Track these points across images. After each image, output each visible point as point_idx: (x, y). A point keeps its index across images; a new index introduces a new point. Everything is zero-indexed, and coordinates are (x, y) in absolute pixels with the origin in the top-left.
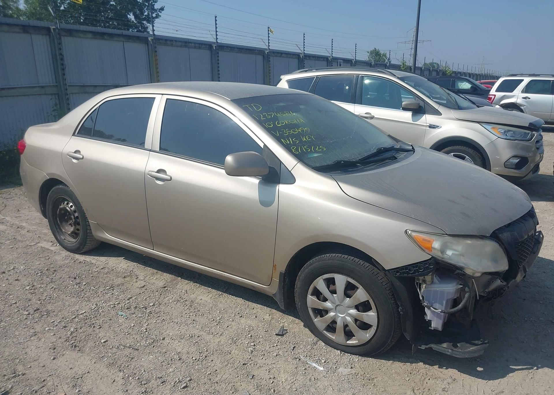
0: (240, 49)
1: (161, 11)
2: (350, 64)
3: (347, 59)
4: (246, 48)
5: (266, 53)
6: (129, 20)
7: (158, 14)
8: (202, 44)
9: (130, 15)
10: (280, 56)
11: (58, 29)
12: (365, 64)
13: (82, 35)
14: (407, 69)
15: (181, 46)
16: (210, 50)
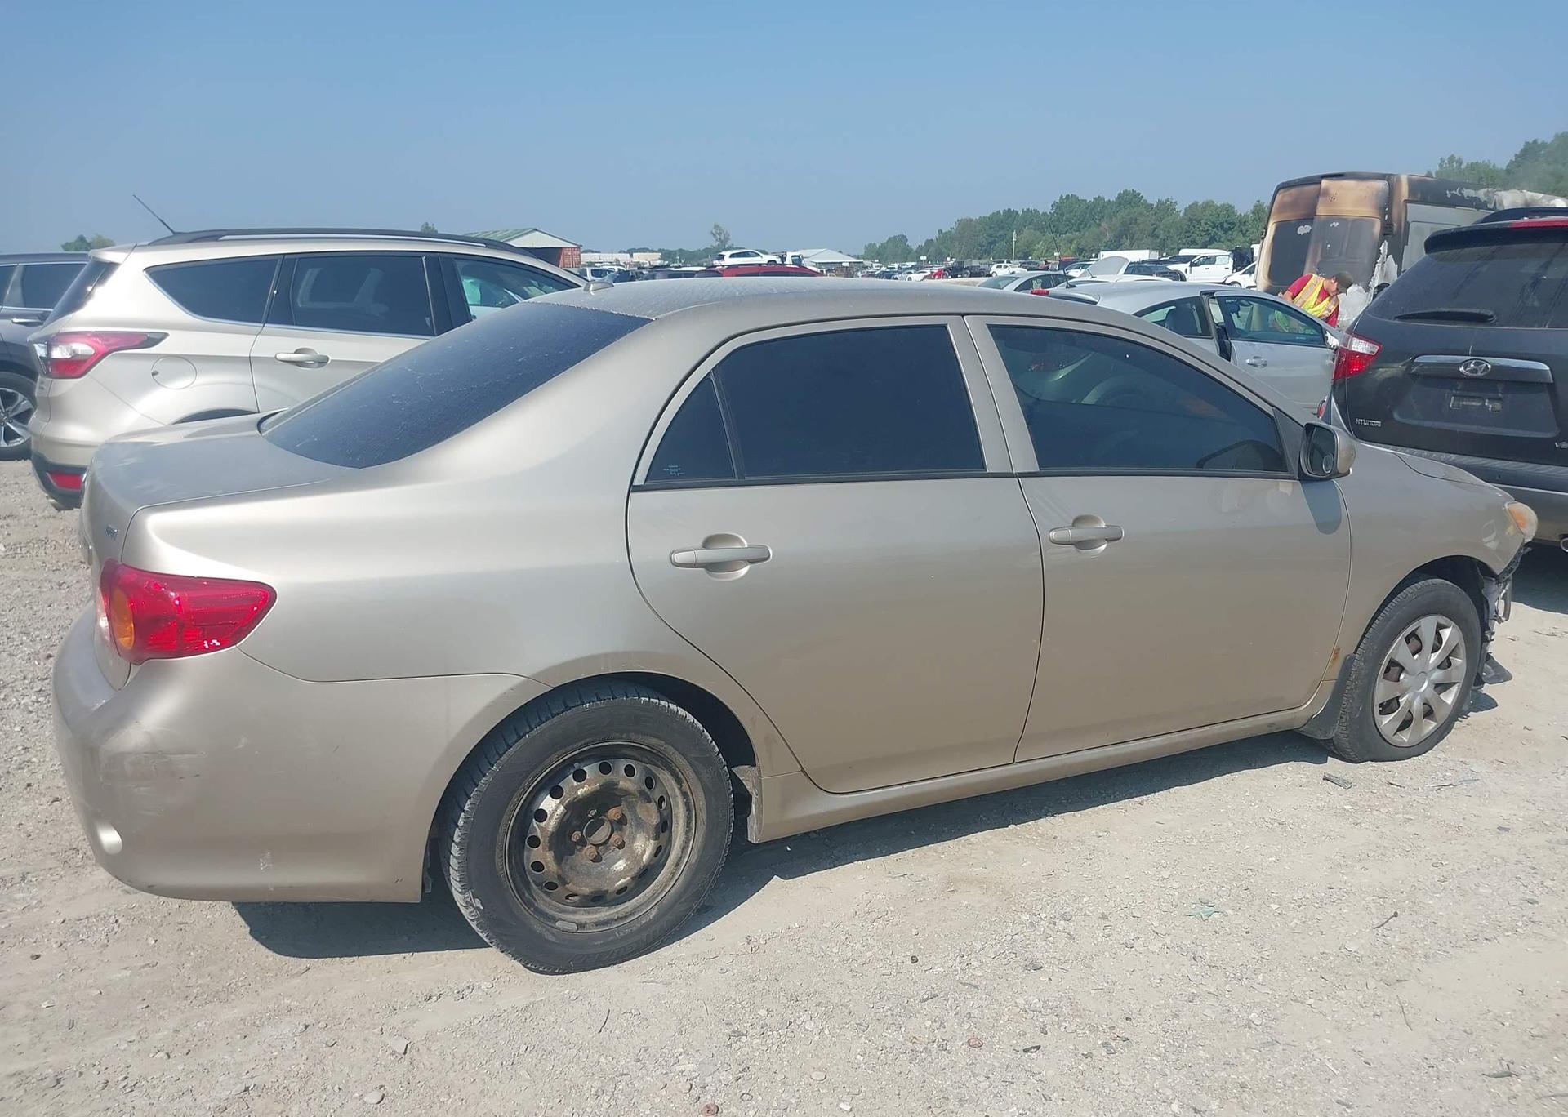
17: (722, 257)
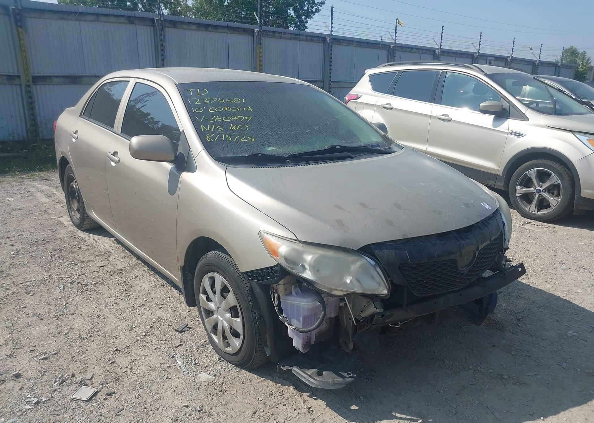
0: (359, 42)
1: (321, 5)
2: (504, 63)
3: (500, 56)
4: (367, 41)
5: (392, 48)
6: (288, 15)
7: (318, 8)
8: (315, 37)
9: (290, 10)
10: (410, 52)
11: (161, 20)
12: (526, 63)
13: (185, 26)
14: (587, 71)
15: (290, 39)
16: (324, 43)
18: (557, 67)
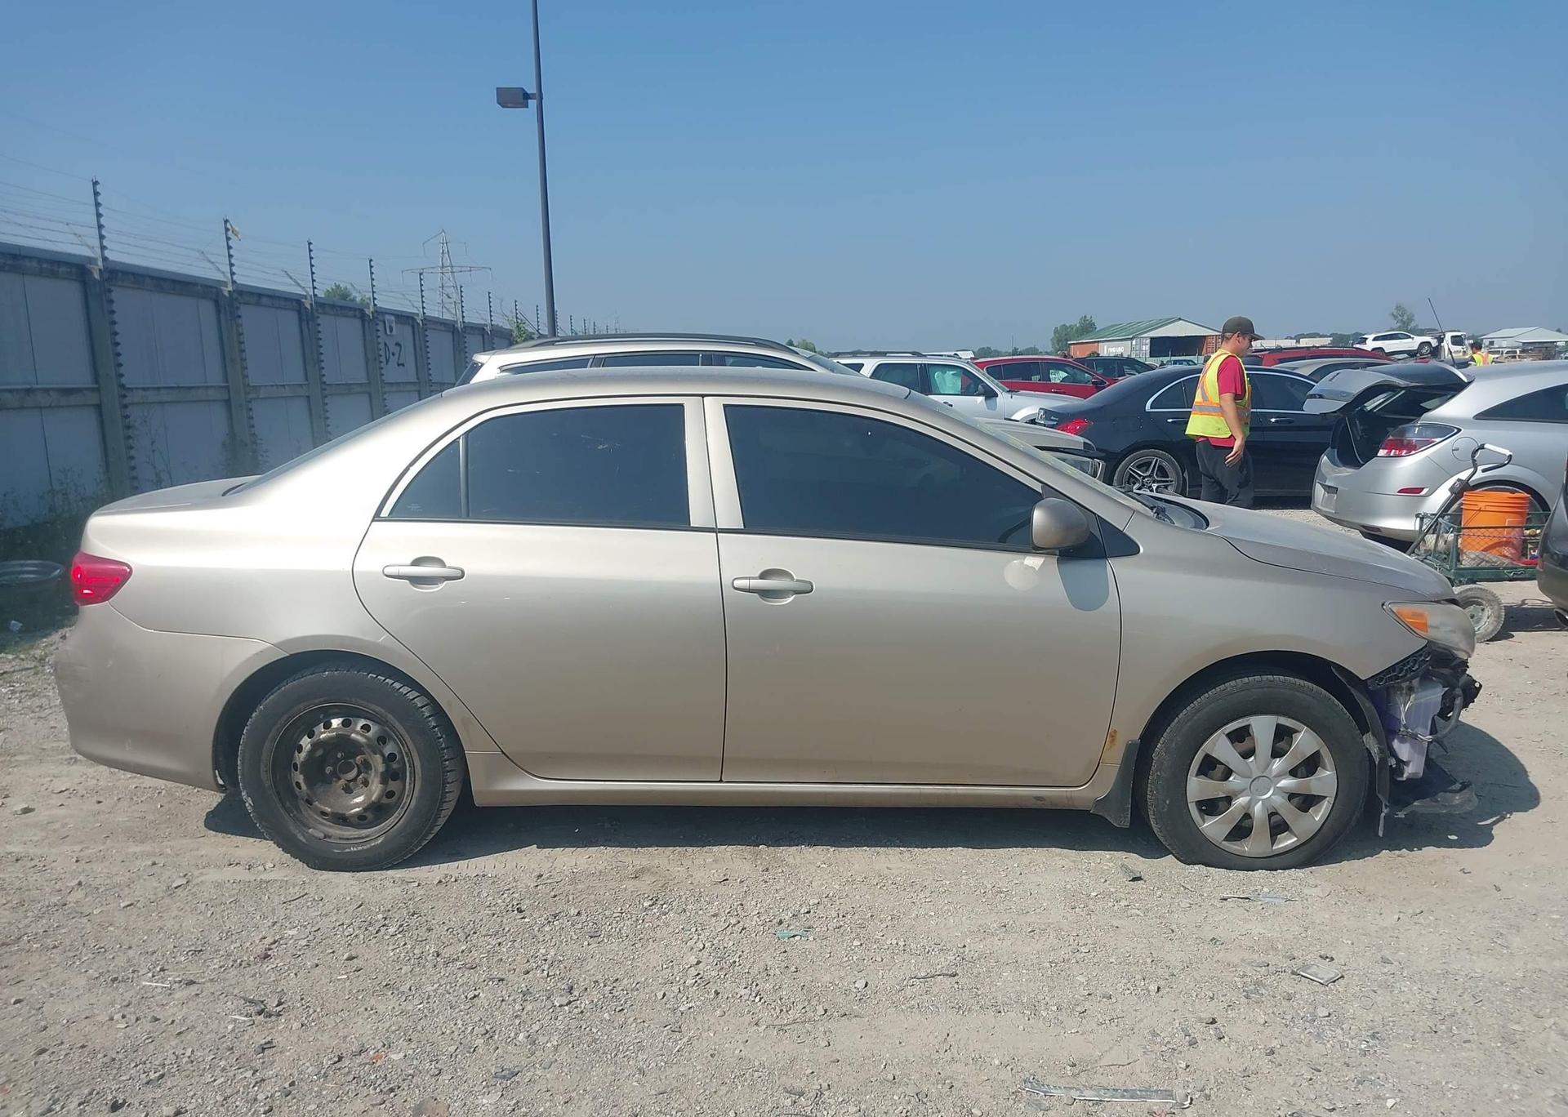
3: (404, 314)
5: (227, 294)
8: (59, 263)
15: (3, 268)
16: (82, 282)
17: (1364, 341)
18: (486, 336)
